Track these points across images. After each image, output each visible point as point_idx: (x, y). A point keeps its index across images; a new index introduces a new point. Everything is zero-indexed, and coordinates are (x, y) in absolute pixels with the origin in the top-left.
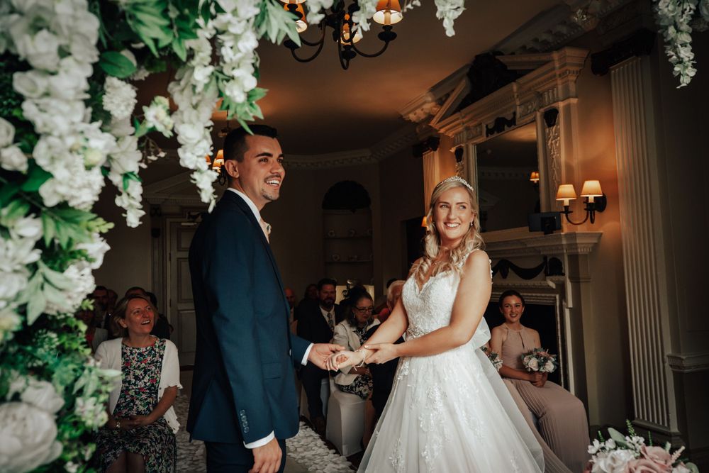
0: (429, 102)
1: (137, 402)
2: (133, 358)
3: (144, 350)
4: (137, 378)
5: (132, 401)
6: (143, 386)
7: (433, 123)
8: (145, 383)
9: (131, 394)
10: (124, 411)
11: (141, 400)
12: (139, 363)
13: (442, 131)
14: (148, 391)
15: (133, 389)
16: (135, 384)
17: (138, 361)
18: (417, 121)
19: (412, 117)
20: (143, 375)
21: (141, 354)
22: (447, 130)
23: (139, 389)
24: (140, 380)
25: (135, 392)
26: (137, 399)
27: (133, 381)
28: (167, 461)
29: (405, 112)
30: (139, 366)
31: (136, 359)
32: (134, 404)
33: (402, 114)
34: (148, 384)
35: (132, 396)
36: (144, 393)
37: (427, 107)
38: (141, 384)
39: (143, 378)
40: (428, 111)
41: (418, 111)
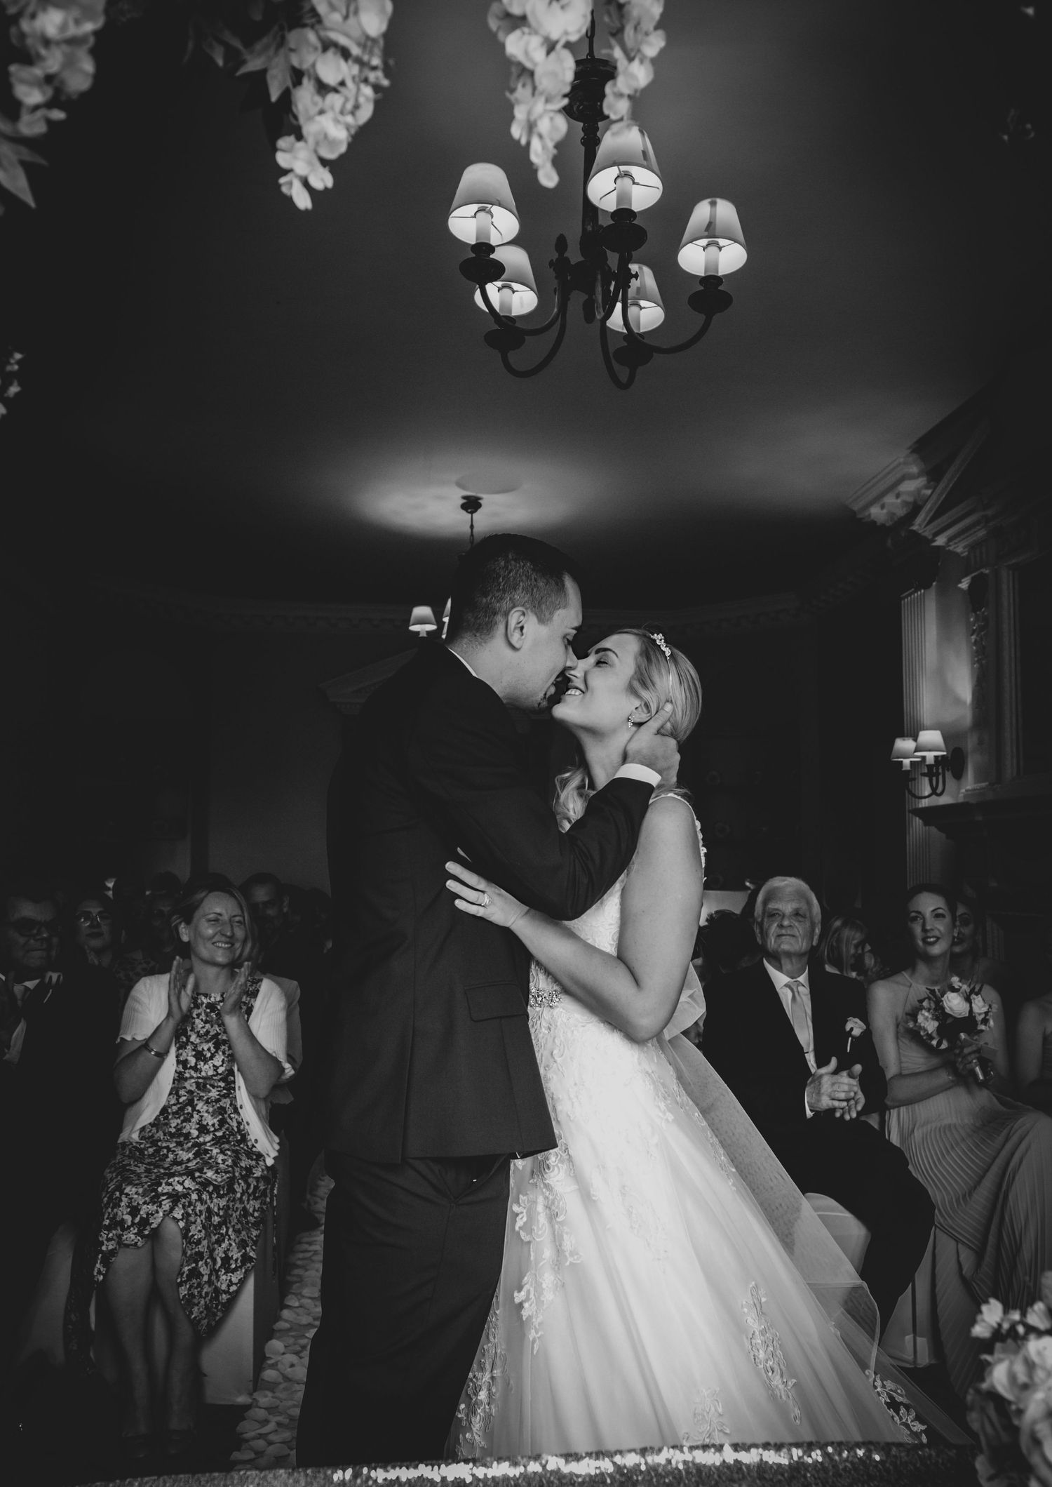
0: (912, 477)
1: (200, 1105)
2: (198, 1015)
3: (219, 998)
4: (199, 1056)
5: (191, 1103)
6: (211, 1073)
7: (918, 525)
8: (216, 1068)
9: (189, 1087)
10: (174, 1123)
11: (207, 1102)
12: (208, 1026)
13: (940, 541)
14: (222, 1084)
15: (192, 1077)
16: (195, 1069)
17: (206, 1022)
18: (889, 524)
19: (876, 513)
20: (213, 1050)
21: (212, 1007)
22: (950, 540)
23: (203, 1078)
24: (206, 1061)
25: (197, 1083)
26: (200, 1098)
27: (192, 1061)
28: (237, 1232)
29: (861, 504)
30: (208, 1032)
31: (203, 1017)
32: (194, 1109)
33: (856, 508)
34: (221, 1070)
35: (190, 1092)
36: (213, 1087)
37: (909, 486)
38: (207, 1069)
39: (212, 1058)
40: (910, 499)
41: (889, 499)
